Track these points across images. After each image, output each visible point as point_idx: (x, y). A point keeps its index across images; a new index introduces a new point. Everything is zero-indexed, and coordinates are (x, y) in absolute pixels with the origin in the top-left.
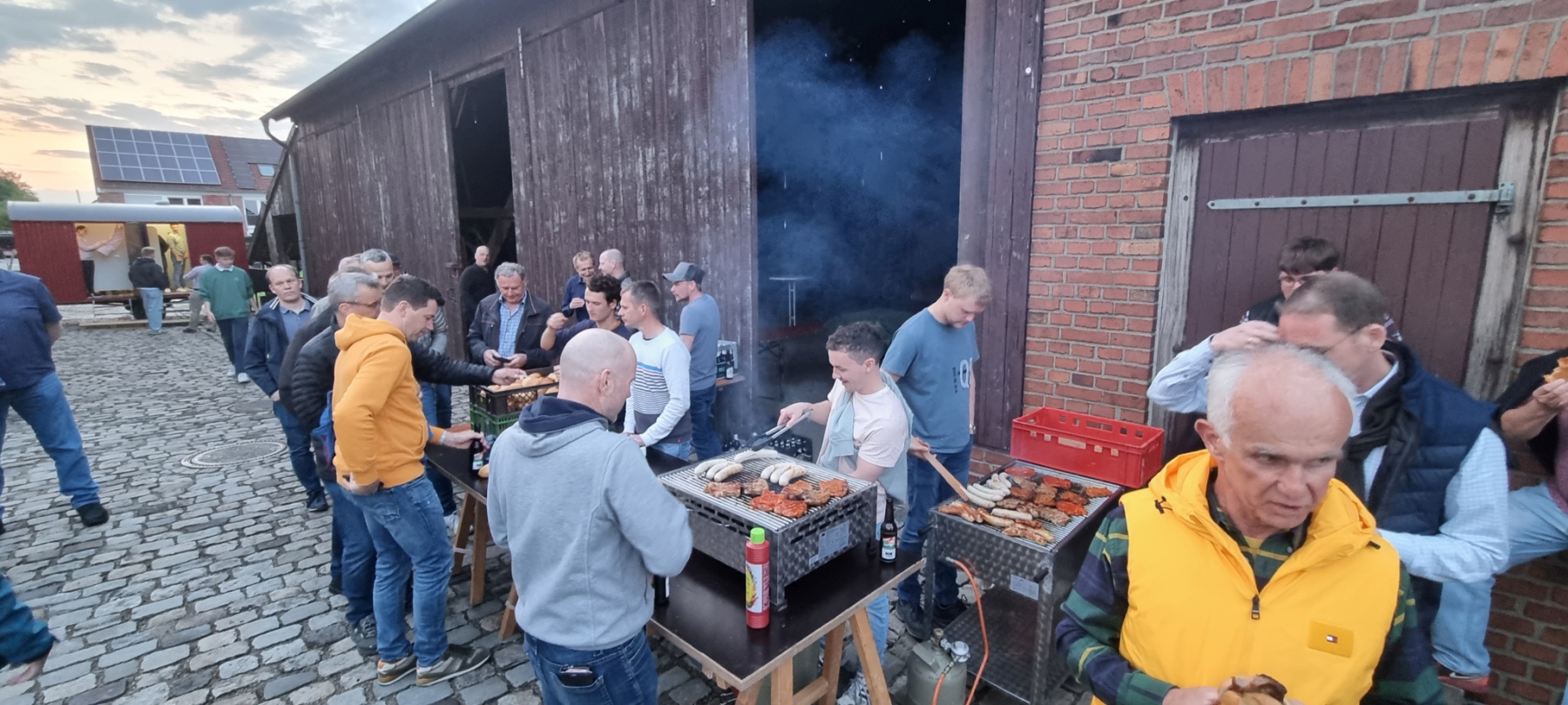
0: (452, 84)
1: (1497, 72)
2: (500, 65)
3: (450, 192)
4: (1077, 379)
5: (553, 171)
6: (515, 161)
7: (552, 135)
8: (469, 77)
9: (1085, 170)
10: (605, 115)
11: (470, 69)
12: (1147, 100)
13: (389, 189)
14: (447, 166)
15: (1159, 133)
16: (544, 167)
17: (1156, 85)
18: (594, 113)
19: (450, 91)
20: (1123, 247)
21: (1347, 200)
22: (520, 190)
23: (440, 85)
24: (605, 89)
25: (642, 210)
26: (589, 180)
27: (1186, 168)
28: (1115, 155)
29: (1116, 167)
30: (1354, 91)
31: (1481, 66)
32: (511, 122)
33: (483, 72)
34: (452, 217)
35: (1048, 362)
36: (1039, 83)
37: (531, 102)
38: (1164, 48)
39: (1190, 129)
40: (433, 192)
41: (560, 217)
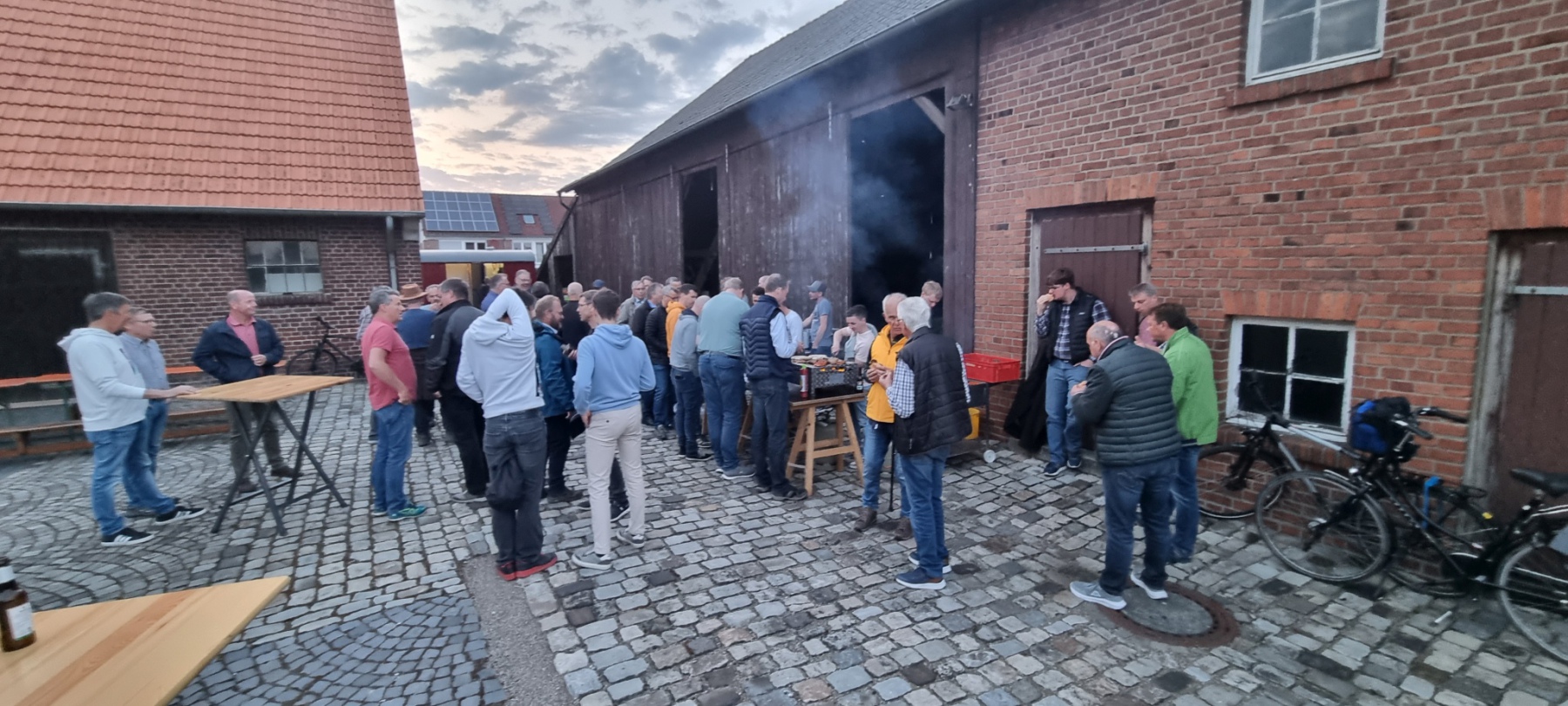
0: (685, 173)
1: (1133, 195)
2: (714, 164)
3: (679, 242)
4: (996, 340)
5: (743, 229)
6: (720, 224)
7: (743, 208)
8: (694, 170)
9: (995, 233)
10: (773, 198)
11: (695, 164)
12: (1018, 201)
13: (640, 240)
14: (678, 226)
15: (1021, 217)
16: (738, 227)
17: (1021, 194)
18: (767, 196)
19: (682, 177)
20: (1011, 272)
21: (1091, 249)
22: (723, 241)
23: (677, 175)
24: (773, 182)
25: (791, 253)
26: (763, 235)
27: (1036, 234)
28: (1005, 227)
29: (1006, 233)
30: (1089, 200)
31: (1127, 192)
32: (719, 200)
33: (704, 167)
34: (680, 256)
35: (983, 332)
36: (975, 190)
37: (732, 187)
38: (1023, 176)
39: (1037, 214)
40: (668, 241)
41: (745, 257)
